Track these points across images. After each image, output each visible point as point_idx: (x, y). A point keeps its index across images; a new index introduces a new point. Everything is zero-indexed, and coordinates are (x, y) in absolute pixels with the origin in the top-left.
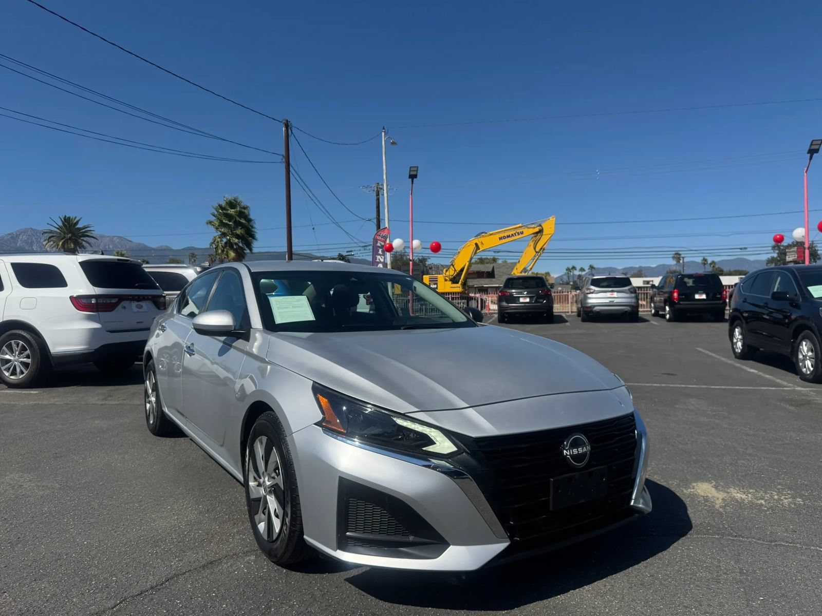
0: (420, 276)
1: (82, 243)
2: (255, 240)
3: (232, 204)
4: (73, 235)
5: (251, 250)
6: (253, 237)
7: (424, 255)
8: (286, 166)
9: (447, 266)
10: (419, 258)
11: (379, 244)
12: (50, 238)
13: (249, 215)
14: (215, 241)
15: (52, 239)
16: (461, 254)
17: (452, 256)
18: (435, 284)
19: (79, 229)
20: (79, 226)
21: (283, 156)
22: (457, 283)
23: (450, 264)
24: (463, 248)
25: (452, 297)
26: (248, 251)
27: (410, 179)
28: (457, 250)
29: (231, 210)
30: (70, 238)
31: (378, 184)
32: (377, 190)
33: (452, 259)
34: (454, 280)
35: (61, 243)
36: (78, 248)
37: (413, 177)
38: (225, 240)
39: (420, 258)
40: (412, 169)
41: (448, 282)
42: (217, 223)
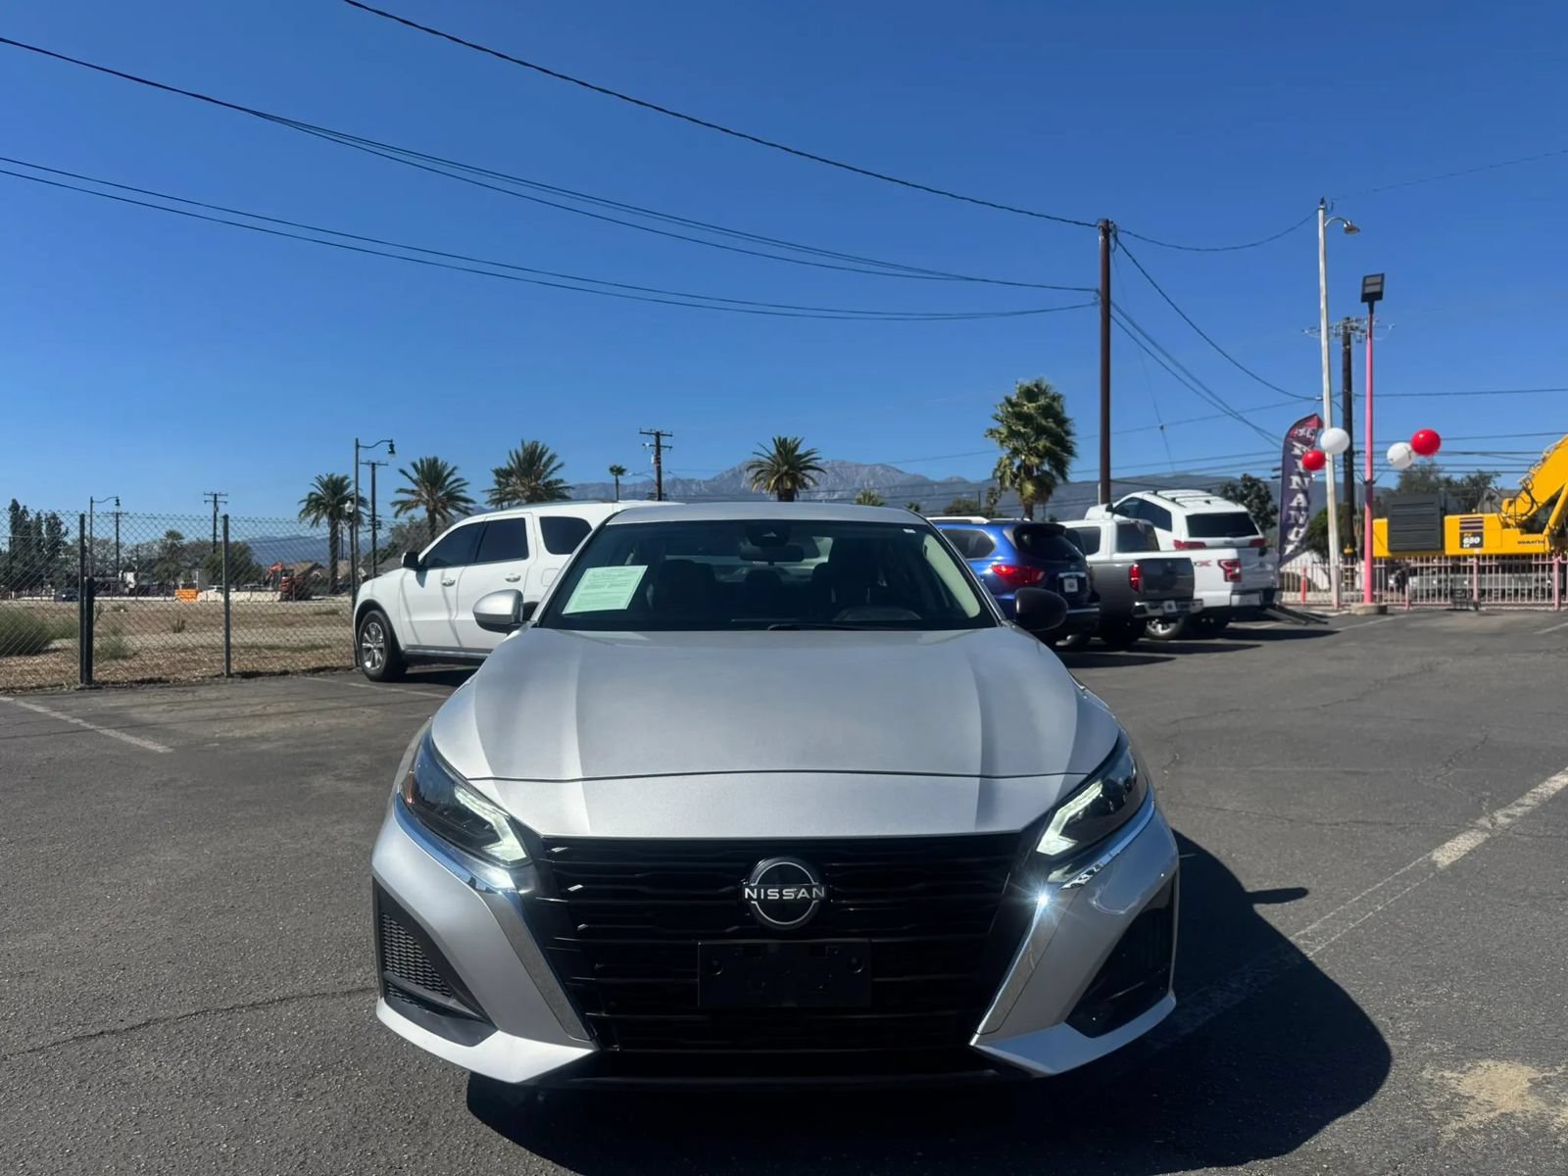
0: (1438, 516)
1: (803, 480)
2: (1073, 459)
3: (1030, 394)
4: (791, 467)
5: (1064, 478)
6: (1070, 451)
7: (1483, 469)
8: (1102, 309)
9: (1510, 492)
10: (1469, 477)
11: (1297, 452)
12: (758, 474)
13: (1063, 412)
14: (999, 466)
15: (761, 475)
16: (1549, 463)
17: (1526, 469)
18: (1475, 535)
19: (800, 457)
20: (800, 451)
21: (1097, 291)
22: (1540, 531)
23: (1520, 487)
24: (1557, 448)
25: (1479, 567)
26: (1060, 481)
27: (1366, 304)
28: (1541, 453)
29: (1030, 405)
30: (786, 473)
31: (1348, 319)
32: (1345, 333)
33: (1525, 476)
34: (1531, 525)
35: (773, 482)
36: (797, 487)
37: (1371, 298)
38: (1017, 462)
39: (1473, 476)
40: (1368, 281)
41: (1512, 529)
42: (1004, 430)
